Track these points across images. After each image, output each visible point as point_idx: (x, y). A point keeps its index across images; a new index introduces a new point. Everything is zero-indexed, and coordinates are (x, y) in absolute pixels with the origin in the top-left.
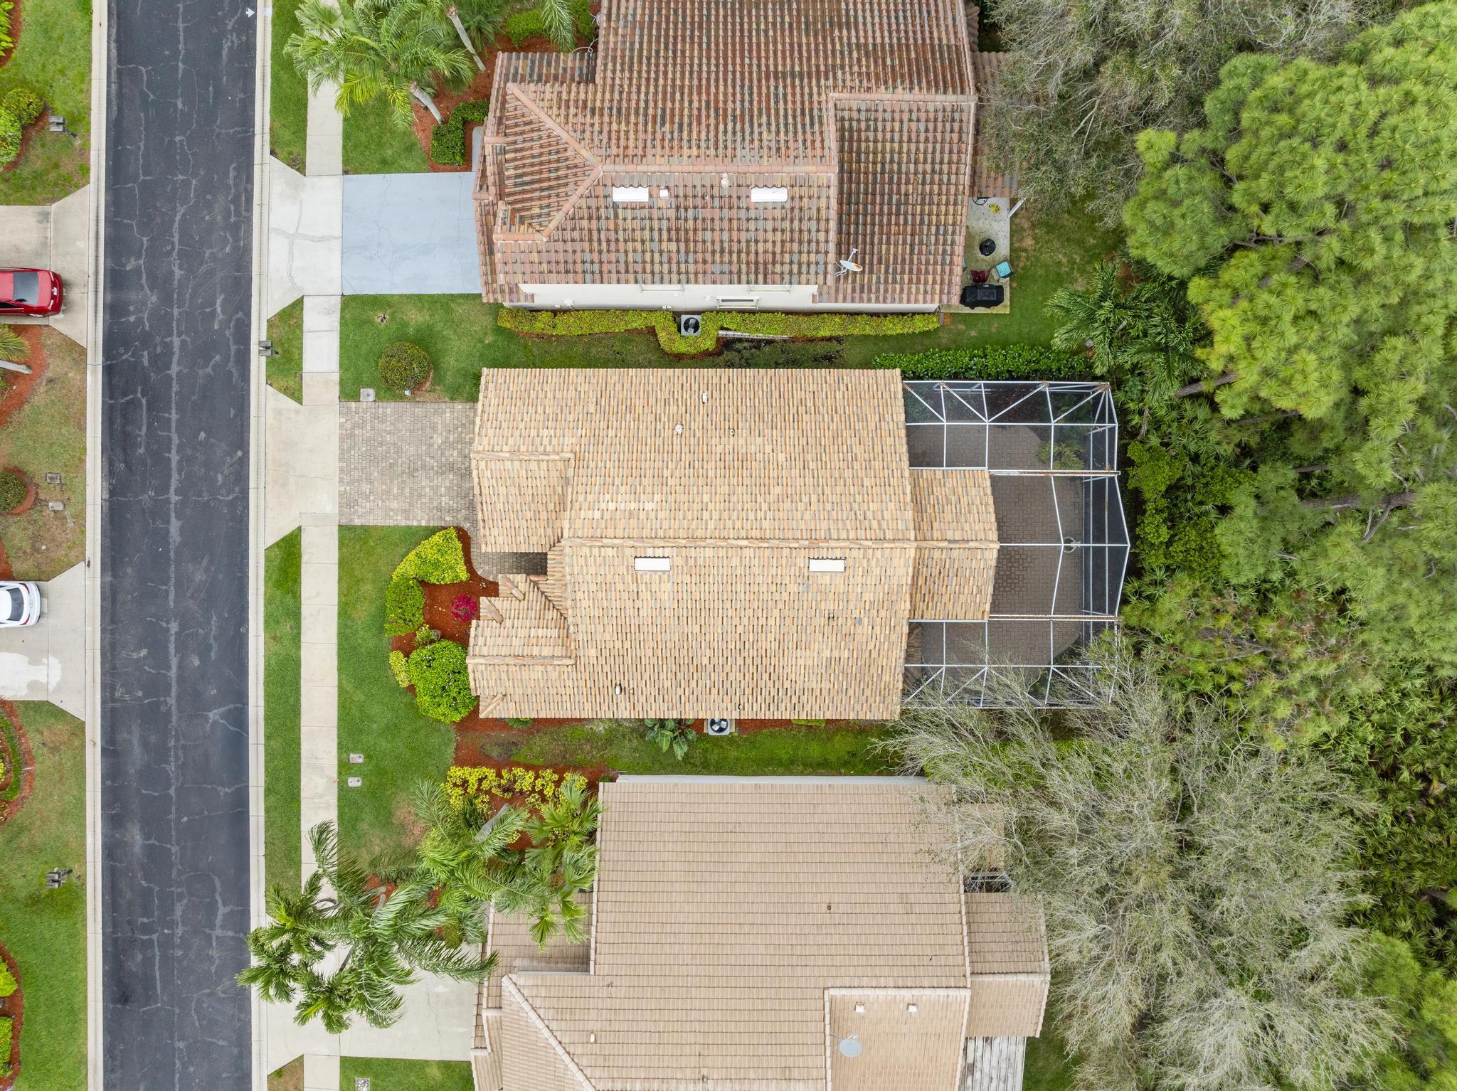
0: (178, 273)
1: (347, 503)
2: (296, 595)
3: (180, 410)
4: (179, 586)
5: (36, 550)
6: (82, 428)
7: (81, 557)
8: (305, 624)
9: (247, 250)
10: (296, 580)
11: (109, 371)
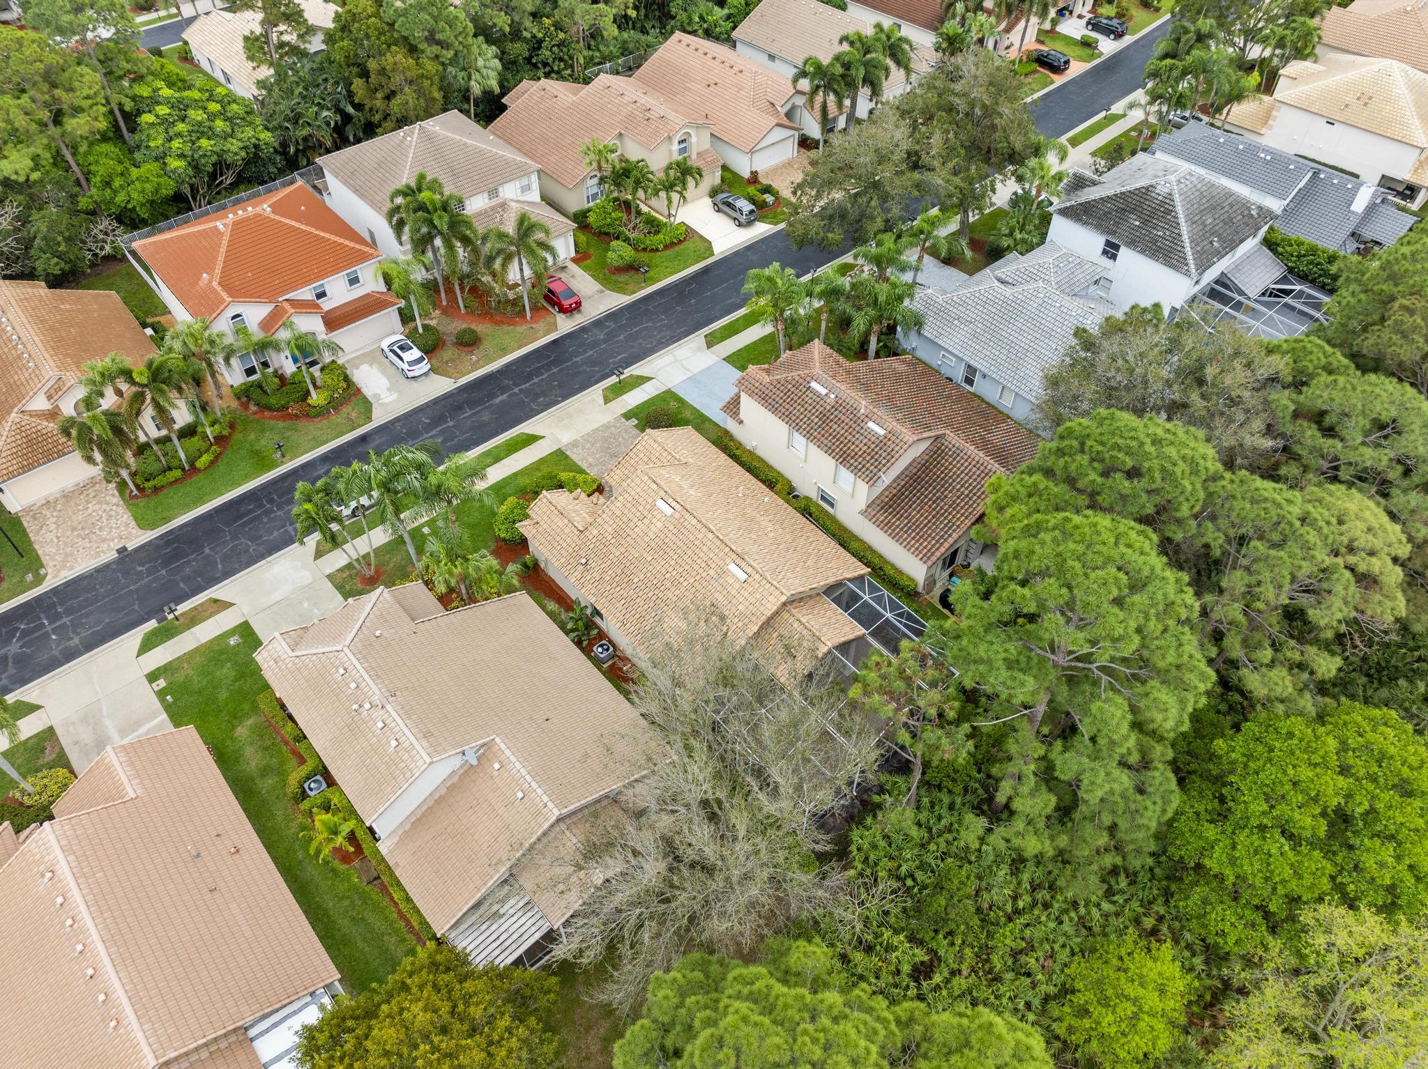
0: (622, 337)
1: (574, 444)
2: (507, 455)
3: (560, 371)
4: (474, 414)
5: (447, 363)
6: (519, 348)
7: (457, 378)
8: (497, 465)
9: (656, 351)
10: (516, 450)
11: (555, 342)
